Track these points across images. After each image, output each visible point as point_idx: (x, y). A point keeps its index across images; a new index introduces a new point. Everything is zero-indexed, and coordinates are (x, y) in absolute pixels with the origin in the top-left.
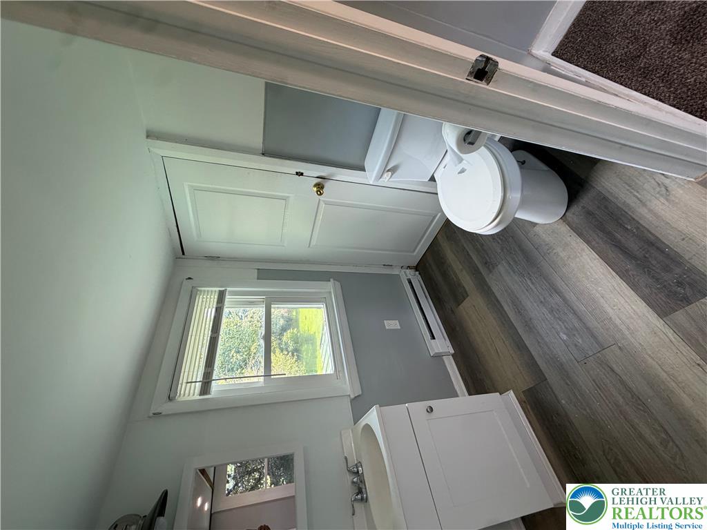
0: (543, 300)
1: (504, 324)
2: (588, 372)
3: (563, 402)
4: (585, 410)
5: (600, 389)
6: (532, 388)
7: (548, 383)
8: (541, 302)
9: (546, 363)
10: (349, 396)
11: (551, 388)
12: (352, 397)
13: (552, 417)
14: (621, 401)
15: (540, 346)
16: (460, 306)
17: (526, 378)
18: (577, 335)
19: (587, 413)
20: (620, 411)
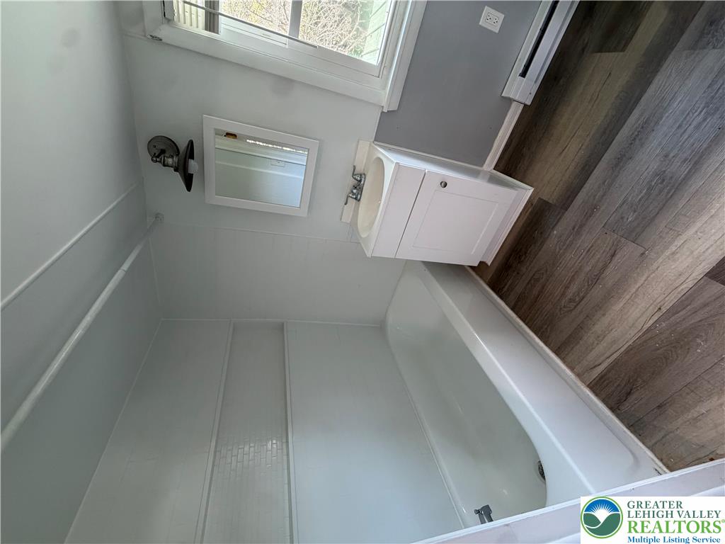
0: (672, 155)
1: (604, 133)
2: (599, 238)
3: (555, 232)
4: (560, 249)
5: (587, 252)
6: (548, 203)
7: (563, 214)
8: (666, 156)
9: (583, 202)
10: (383, 107)
11: (560, 218)
12: (385, 110)
13: (536, 230)
14: (588, 269)
15: (599, 187)
16: (599, 54)
17: (555, 194)
18: (636, 213)
19: (559, 252)
20: (577, 271)
